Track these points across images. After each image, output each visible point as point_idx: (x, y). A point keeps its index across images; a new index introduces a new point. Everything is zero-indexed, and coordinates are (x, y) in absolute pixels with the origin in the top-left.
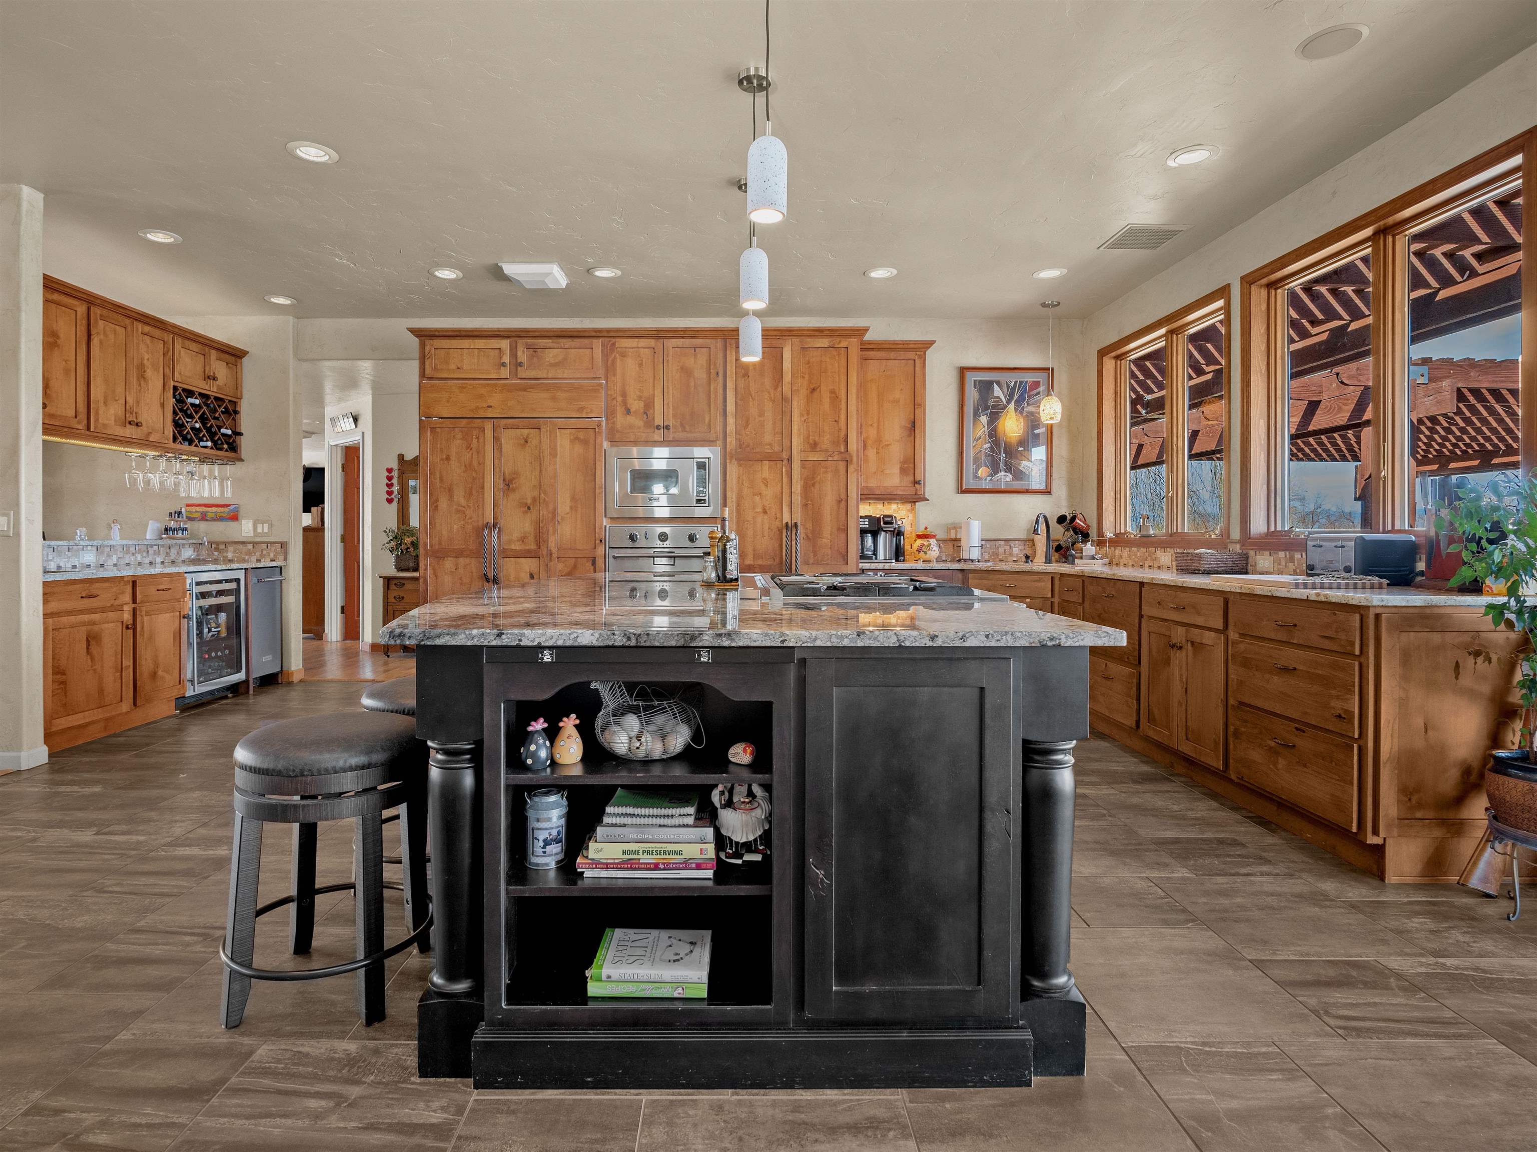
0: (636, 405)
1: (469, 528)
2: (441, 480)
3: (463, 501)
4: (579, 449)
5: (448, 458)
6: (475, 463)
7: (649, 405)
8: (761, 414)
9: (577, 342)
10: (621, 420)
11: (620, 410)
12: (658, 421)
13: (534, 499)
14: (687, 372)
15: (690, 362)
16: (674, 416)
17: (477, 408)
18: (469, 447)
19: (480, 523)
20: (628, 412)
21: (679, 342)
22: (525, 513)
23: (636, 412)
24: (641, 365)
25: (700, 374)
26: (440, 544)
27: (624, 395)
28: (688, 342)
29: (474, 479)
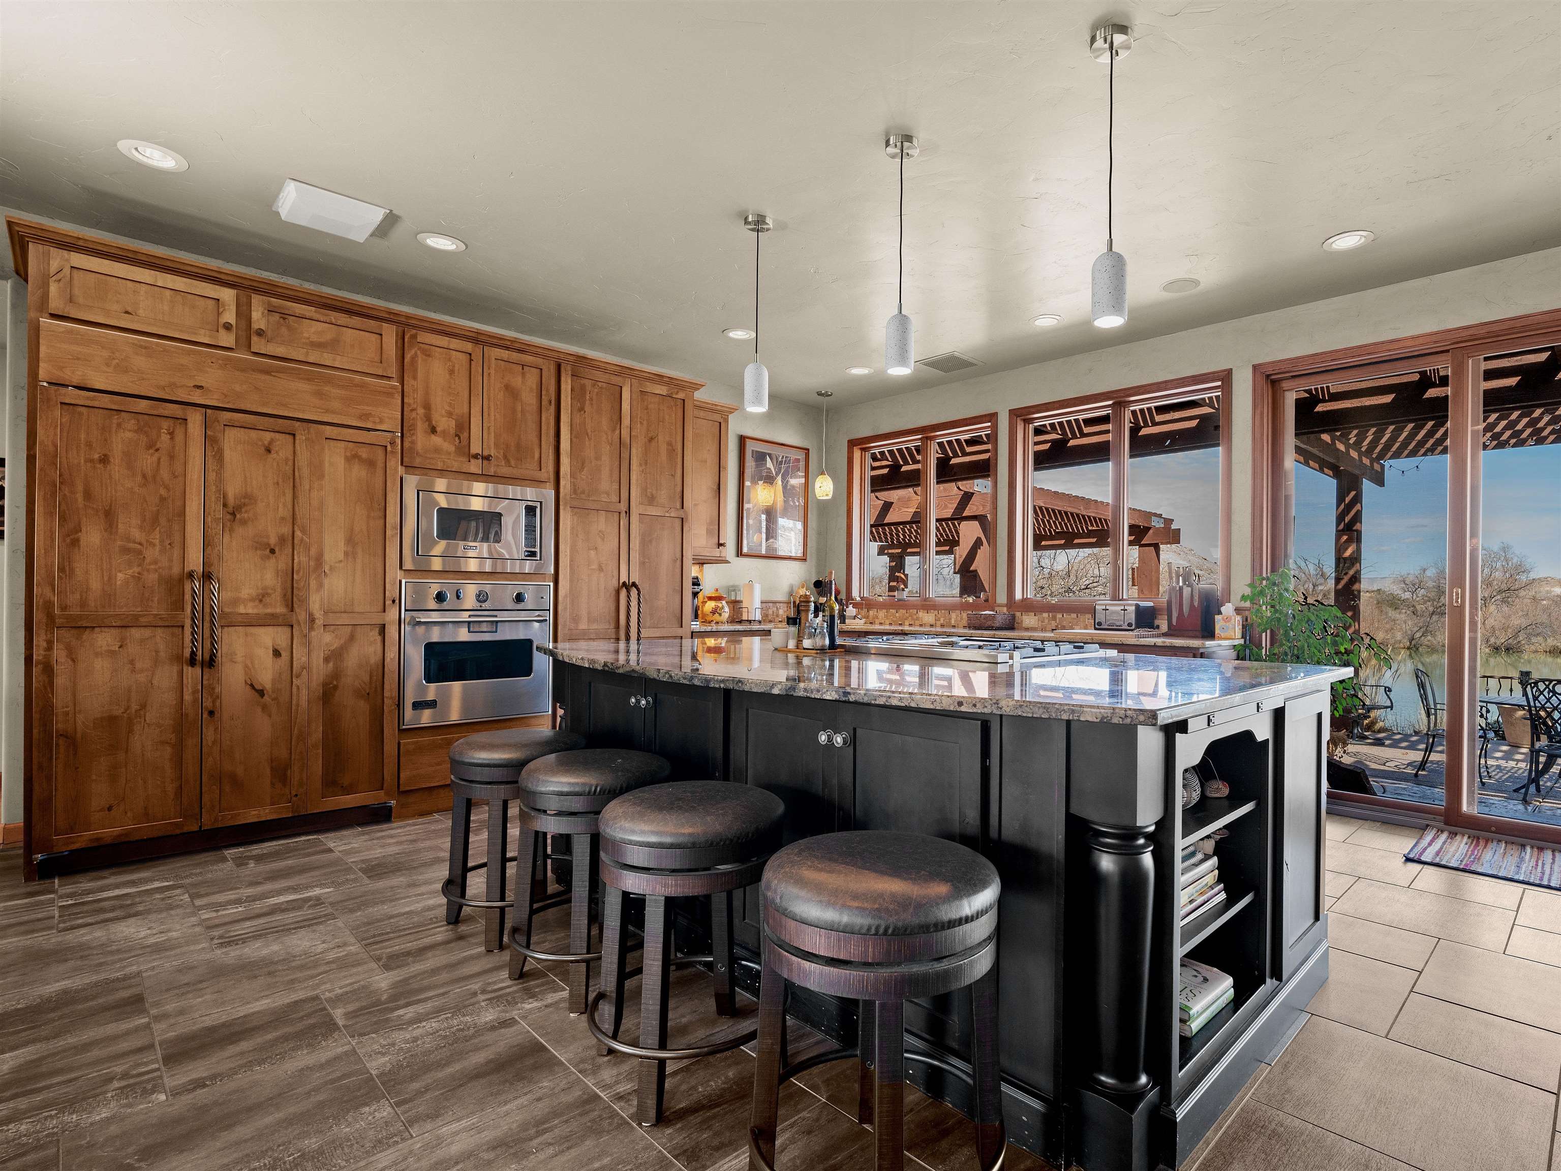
0: (444, 423)
1: (151, 578)
2: (88, 495)
3: (136, 534)
4: (359, 472)
5: (105, 460)
6: (165, 474)
7: (463, 427)
8: (598, 458)
9: (356, 321)
10: (421, 440)
11: (421, 427)
12: (476, 448)
13: (282, 540)
14: (512, 392)
15: (517, 381)
16: (496, 445)
17: (172, 385)
18: (152, 446)
19: (176, 570)
20: (433, 430)
21: (505, 354)
22: (264, 558)
23: (444, 432)
24: (451, 372)
25: (529, 398)
26: (83, 604)
27: (427, 407)
28: (515, 356)
29: (163, 499)
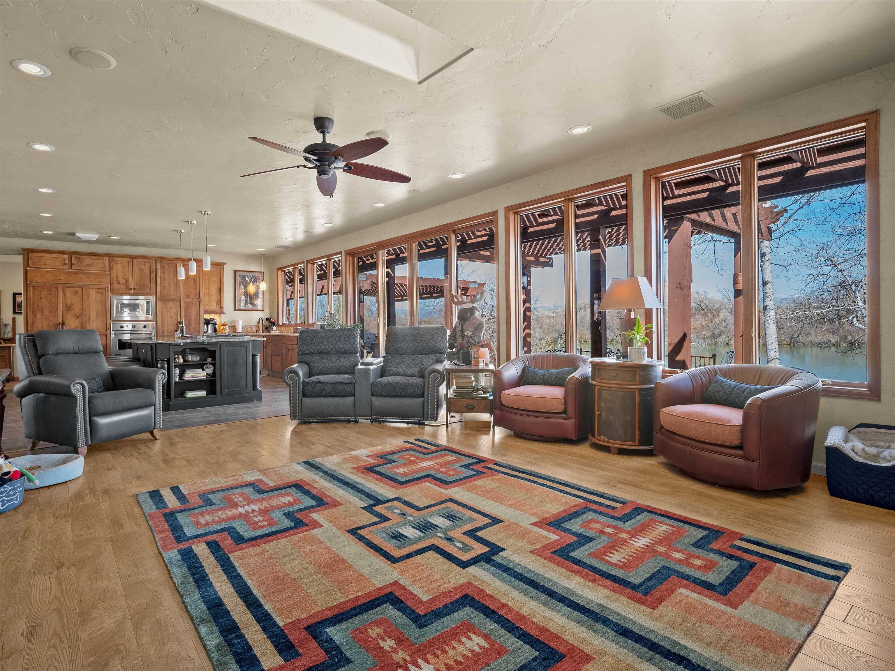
0: (122, 281)
1: (51, 324)
3: (48, 314)
4: (99, 296)
6: (54, 300)
7: (127, 281)
8: (169, 286)
9: (97, 257)
10: (115, 286)
11: (115, 282)
12: (131, 287)
13: (80, 314)
14: (141, 270)
15: (143, 267)
16: (137, 285)
17: (54, 280)
18: (51, 294)
19: (57, 323)
20: (119, 283)
21: (139, 260)
22: (77, 318)
23: (122, 283)
24: (123, 267)
25: (147, 271)
27: (117, 277)
28: (142, 260)
29: (53, 306)
